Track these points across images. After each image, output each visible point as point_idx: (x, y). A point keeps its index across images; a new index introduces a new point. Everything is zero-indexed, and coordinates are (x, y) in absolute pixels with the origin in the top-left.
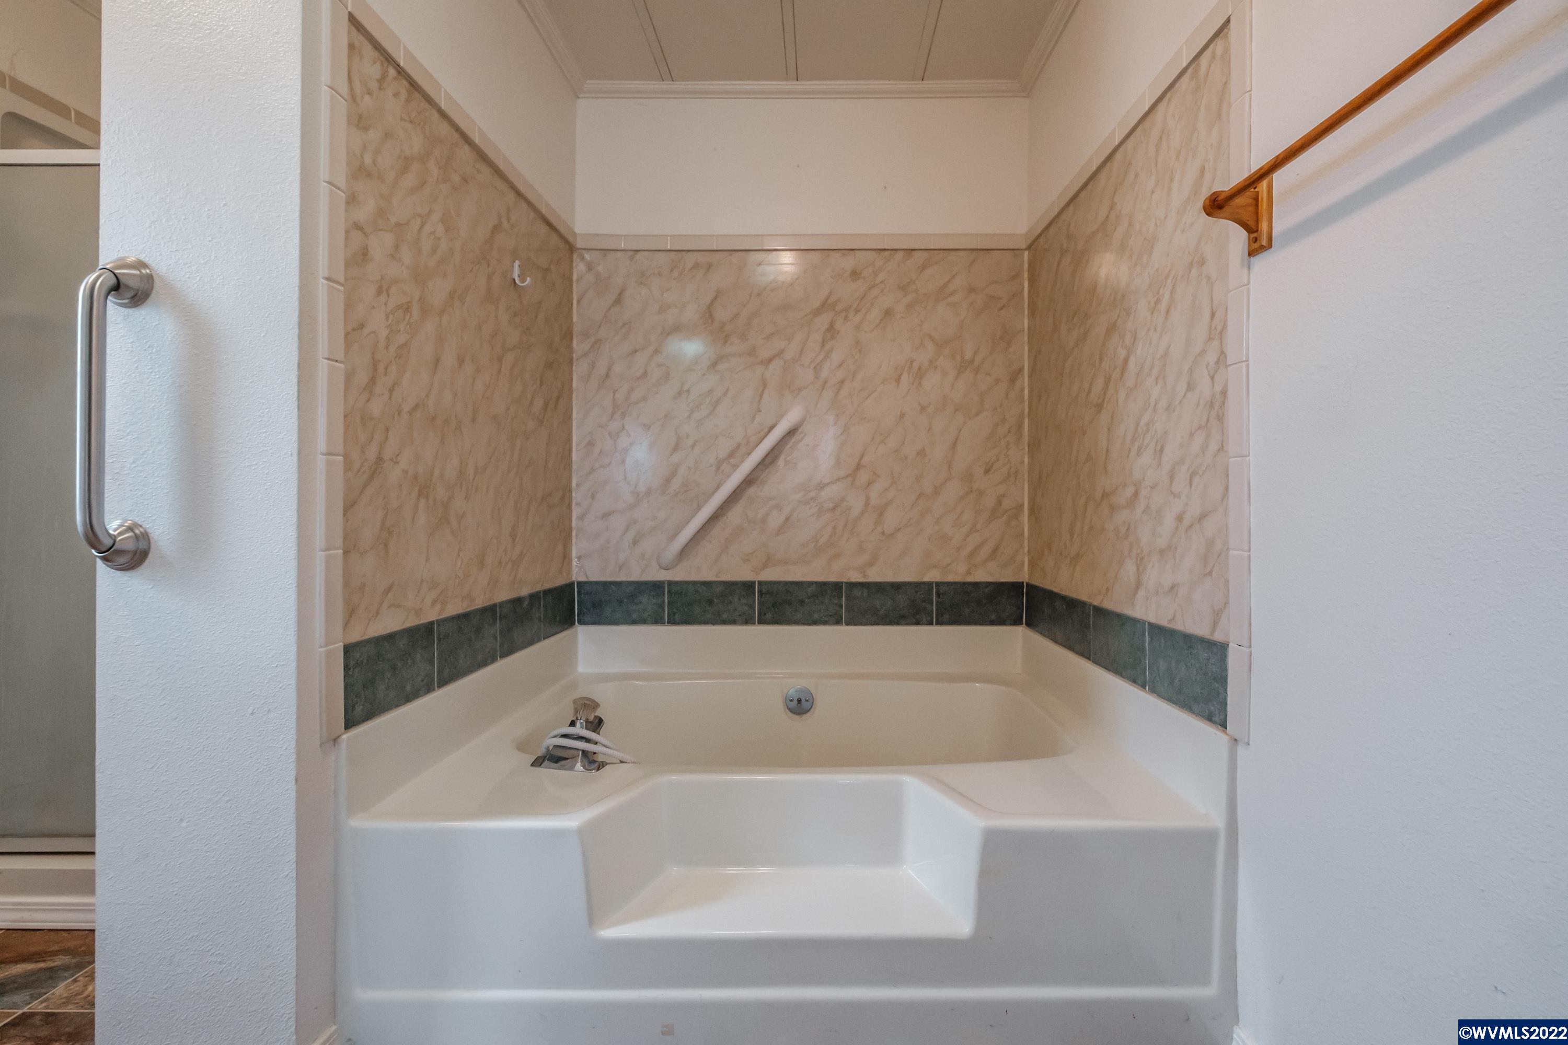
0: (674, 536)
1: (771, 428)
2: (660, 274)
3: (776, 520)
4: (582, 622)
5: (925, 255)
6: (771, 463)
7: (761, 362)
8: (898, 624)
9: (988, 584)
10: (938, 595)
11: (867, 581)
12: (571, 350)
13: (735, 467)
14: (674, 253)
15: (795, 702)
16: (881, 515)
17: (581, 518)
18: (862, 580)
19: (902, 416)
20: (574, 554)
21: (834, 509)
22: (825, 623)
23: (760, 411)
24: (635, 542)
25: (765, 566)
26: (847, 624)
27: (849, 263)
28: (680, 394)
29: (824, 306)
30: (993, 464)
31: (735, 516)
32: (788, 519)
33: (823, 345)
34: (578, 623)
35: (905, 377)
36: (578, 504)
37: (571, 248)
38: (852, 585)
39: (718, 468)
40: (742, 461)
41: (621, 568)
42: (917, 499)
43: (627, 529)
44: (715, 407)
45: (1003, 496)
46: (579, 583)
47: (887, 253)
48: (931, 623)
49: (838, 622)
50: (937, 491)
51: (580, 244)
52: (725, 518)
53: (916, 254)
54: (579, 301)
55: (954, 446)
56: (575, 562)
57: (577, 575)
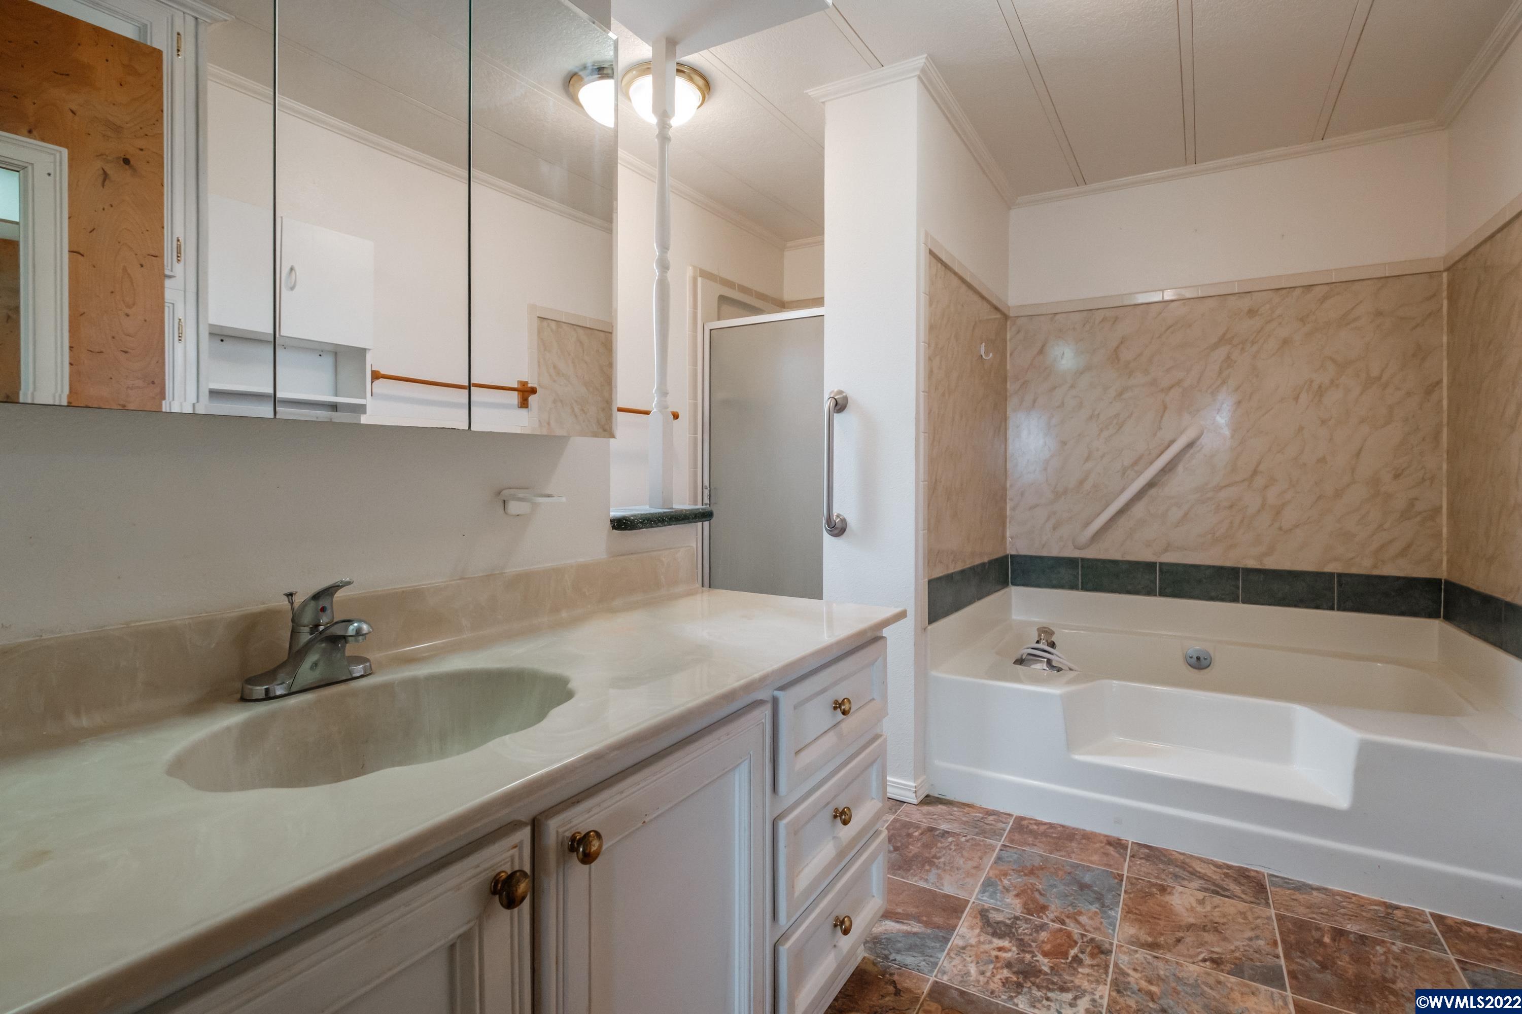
0: (1087, 524)
1: (1172, 442)
2: (1074, 329)
3: (1176, 514)
4: (1014, 584)
5: (1326, 288)
6: (1170, 470)
7: (1162, 390)
8: (1296, 606)
9: (1398, 578)
10: (1340, 584)
11: (1264, 568)
12: (1006, 390)
13: (1139, 473)
14: (1086, 312)
15: (1194, 659)
16: (1278, 513)
17: (1013, 509)
18: (1259, 567)
19: (1301, 429)
20: (1008, 534)
21: (1231, 507)
22: (1222, 600)
23: (1160, 429)
24: (1055, 528)
25: (1166, 550)
26: (1244, 602)
27: (1245, 304)
28: (1091, 418)
29: (1223, 340)
30: (1403, 470)
31: (1139, 510)
32: (1186, 514)
33: (1220, 372)
34: (1011, 583)
35: (1304, 397)
36: (1011, 500)
37: (1006, 317)
38: (1249, 571)
39: (1124, 474)
40: (1146, 469)
41: (1043, 546)
42: (1317, 500)
43: (1048, 518)
44: (1121, 427)
45: (1416, 499)
46: (1012, 556)
47: (1284, 291)
48: (1332, 608)
49: (1235, 600)
50: (1338, 494)
51: (1012, 314)
52: (1129, 513)
53: (1317, 289)
54: (1011, 355)
55: (1358, 454)
56: (1009, 540)
57: (1011, 551)
